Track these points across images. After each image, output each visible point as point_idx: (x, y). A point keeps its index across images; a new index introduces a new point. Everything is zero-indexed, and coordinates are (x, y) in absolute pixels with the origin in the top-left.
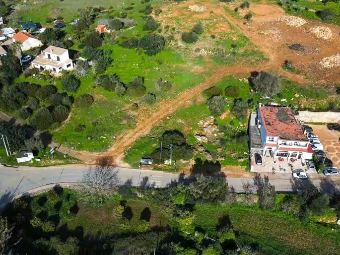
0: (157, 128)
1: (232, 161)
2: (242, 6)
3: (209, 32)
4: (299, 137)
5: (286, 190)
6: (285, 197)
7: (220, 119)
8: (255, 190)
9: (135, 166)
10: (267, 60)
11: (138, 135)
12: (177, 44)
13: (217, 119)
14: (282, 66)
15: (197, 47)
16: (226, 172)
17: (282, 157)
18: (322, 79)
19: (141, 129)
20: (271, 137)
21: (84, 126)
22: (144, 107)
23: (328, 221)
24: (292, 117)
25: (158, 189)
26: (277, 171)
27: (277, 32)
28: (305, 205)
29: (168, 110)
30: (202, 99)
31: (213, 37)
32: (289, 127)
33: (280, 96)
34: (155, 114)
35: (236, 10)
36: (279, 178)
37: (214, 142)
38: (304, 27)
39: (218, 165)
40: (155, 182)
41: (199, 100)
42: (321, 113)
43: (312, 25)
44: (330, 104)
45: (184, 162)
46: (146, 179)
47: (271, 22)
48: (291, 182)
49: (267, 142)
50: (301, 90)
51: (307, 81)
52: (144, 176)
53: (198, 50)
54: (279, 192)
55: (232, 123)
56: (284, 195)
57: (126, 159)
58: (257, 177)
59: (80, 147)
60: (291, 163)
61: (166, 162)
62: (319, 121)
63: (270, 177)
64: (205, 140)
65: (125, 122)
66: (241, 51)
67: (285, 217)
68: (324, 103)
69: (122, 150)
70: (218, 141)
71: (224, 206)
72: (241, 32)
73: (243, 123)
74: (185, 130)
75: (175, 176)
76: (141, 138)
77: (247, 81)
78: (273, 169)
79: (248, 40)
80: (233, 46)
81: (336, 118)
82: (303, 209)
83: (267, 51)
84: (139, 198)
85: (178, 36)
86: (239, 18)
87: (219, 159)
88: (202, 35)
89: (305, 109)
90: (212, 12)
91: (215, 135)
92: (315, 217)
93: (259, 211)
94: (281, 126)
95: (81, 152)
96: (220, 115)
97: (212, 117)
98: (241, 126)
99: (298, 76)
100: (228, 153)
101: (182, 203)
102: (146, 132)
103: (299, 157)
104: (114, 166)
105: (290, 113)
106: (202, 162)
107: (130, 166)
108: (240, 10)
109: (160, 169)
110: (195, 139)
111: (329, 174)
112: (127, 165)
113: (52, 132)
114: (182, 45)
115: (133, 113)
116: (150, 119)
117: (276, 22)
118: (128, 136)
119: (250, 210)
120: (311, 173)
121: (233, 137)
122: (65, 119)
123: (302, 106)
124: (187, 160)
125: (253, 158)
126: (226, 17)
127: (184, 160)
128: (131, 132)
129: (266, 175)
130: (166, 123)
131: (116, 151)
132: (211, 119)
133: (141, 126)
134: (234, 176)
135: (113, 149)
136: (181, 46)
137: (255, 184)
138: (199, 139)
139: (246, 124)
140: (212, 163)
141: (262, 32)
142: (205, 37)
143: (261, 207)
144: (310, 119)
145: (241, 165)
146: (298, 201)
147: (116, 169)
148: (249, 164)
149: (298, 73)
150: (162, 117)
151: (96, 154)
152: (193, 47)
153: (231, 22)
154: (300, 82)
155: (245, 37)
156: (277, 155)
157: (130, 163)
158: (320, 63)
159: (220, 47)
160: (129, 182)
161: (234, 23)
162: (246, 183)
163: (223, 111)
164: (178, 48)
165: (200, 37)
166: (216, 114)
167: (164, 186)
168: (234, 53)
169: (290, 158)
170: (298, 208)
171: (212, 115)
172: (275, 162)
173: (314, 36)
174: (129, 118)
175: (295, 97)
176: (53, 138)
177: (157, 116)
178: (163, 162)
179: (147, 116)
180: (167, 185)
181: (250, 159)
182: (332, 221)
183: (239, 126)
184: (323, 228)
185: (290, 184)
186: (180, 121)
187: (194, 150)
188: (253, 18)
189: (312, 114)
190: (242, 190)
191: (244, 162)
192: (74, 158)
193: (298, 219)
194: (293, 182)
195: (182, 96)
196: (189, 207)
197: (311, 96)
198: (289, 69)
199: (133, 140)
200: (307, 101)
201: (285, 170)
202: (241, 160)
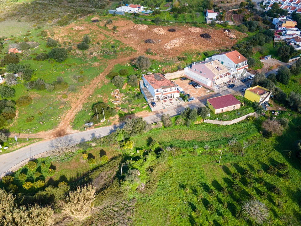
0: (86, 104)
1: (140, 109)
2: (108, 23)
3: (94, 41)
4: (171, 85)
7: (123, 90)
8: (158, 120)
9: (82, 129)
10: (136, 51)
11: (75, 111)
12: (76, 52)
13: (121, 90)
14: (146, 53)
15: (90, 52)
17: (165, 100)
18: (169, 55)
19: (76, 108)
20: (157, 89)
22: (71, 94)
24: (163, 77)
26: (166, 107)
27: (135, 35)
29: (88, 92)
30: (107, 81)
31: (98, 43)
32: (164, 82)
33: (151, 69)
34: (81, 97)
35: (105, 25)
36: (168, 110)
37: (125, 103)
38: (148, 30)
39: (132, 113)
40: (100, 134)
41: (105, 82)
42: (175, 73)
43: (152, 28)
44: (177, 67)
45: (112, 118)
46: (93, 134)
47: (129, 30)
48: (175, 110)
49: (156, 93)
50: (161, 63)
51: (162, 58)
52: (91, 133)
53: (91, 54)
54: (171, 117)
55: (130, 90)
56: (174, 117)
57: (74, 127)
58: (157, 113)
60: (170, 101)
61: (102, 121)
62: (175, 78)
63: (163, 111)
64: (119, 102)
65: (62, 106)
66: (118, 49)
68: (174, 67)
69: (68, 123)
70: (127, 101)
71: (146, 133)
72: (113, 38)
73: (136, 88)
74: (104, 100)
75: (111, 127)
76: (78, 112)
77: (129, 65)
78: (163, 107)
79: (120, 42)
80: (113, 47)
81: (183, 74)
83: (134, 46)
84: (94, 147)
85: (74, 47)
86: (109, 30)
87: (132, 110)
88: (91, 44)
89: (166, 73)
90: (90, 29)
91: (124, 98)
93: (165, 129)
94: (160, 83)
95: (38, 134)
96: (122, 87)
97: (118, 89)
98: (136, 90)
99: (156, 56)
100: (135, 106)
101: (123, 138)
102: (80, 108)
103: (174, 97)
104: (68, 134)
105: (161, 75)
106: (123, 115)
107: (78, 131)
108: (108, 26)
109: (99, 126)
110: (113, 104)
112: (76, 131)
114: (80, 52)
116: (79, 100)
117: (132, 29)
118: (68, 114)
119: (160, 130)
120: (182, 103)
121: (134, 97)
123: (165, 71)
124: (114, 116)
125: (150, 105)
126: (101, 31)
127: (112, 116)
128: (69, 111)
129: (161, 110)
130: (91, 100)
131: (64, 125)
134: (145, 116)
135: (61, 125)
137: (157, 116)
138: (115, 103)
139: (138, 89)
140: (129, 114)
141: (126, 36)
142: (93, 45)
143: (165, 127)
144: (170, 77)
145: (145, 110)
147: (70, 135)
148: (150, 108)
149: (155, 54)
150: (86, 97)
151: (50, 131)
152: (88, 52)
153: (105, 33)
154: (158, 59)
155: (117, 40)
156: (162, 99)
157: (78, 129)
158: (165, 47)
159: (105, 49)
160: (83, 140)
161: (107, 33)
162: (152, 118)
163: (123, 84)
164: (77, 54)
165: (90, 45)
166: (119, 87)
167: (107, 135)
168: (115, 51)
169: (169, 98)
171: (117, 88)
172: (162, 103)
173: (156, 33)
174: (64, 103)
175: (159, 67)
177: (84, 97)
178: (99, 121)
179: (77, 99)
180: (108, 133)
181: (149, 105)
182: (201, 122)
183: (135, 91)
184: (199, 127)
186: (99, 96)
187: (116, 110)
188: (117, 29)
189: (171, 74)
190: (152, 122)
191: (146, 108)
192: (35, 139)
195: (94, 82)
197: (167, 65)
198: (150, 53)
199: (73, 115)
200: (166, 68)
201: (169, 105)
202: (145, 107)
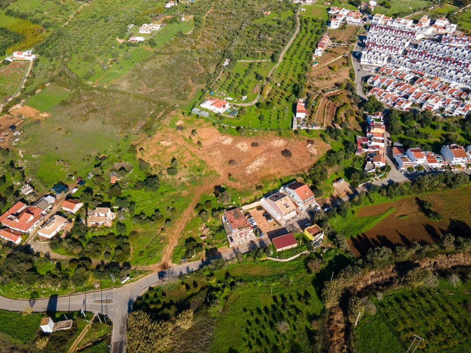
0: (180, 239)
1: (221, 245)
3: (181, 163)
7: (208, 223)
8: (234, 256)
9: (180, 263)
10: (219, 176)
11: (172, 246)
13: (206, 224)
14: (228, 179)
16: (220, 251)
17: (241, 235)
19: (172, 243)
21: (143, 251)
22: (168, 228)
24: (240, 214)
25: (195, 271)
26: (241, 243)
29: (181, 227)
34: (176, 232)
35: (190, 138)
36: (243, 246)
38: (232, 144)
39: (216, 248)
40: (192, 268)
41: (194, 215)
43: (236, 141)
45: (200, 253)
46: (188, 268)
47: (213, 144)
50: (241, 193)
52: (186, 267)
54: (244, 254)
55: (214, 223)
56: (246, 254)
57: (173, 262)
58: (234, 249)
59: (148, 264)
61: (193, 257)
62: (252, 207)
63: (239, 247)
64: (205, 238)
65: (162, 241)
68: (252, 197)
69: (168, 257)
70: (211, 236)
71: (225, 268)
72: (199, 157)
73: (219, 221)
74: (194, 236)
75: (200, 262)
76: (175, 248)
77: (213, 195)
78: (239, 243)
79: (205, 163)
85: (164, 172)
86: (194, 145)
87: (215, 246)
89: (245, 204)
90: (176, 144)
91: (209, 233)
93: (239, 265)
94: (237, 222)
95: (149, 266)
98: (218, 223)
99: (237, 184)
100: (217, 241)
101: (208, 273)
102: (176, 244)
104: (170, 267)
105: (239, 212)
106: (208, 250)
108: (193, 138)
109: (191, 261)
110: (201, 239)
112: (175, 265)
113: (128, 261)
115: (163, 234)
116: (175, 235)
117: (216, 144)
118: (168, 249)
121: (217, 231)
122: (130, 251)
123: (243, 203)
125: (229, 240)
126: (186, 146)
128: (168, 246)
129: (237, 246)
130: (184, 235)
131: (166, 259)
132: (203, 225)
133: (172, 241)
134: (224, 252)
135: (164, 259)
137: (234, 252)
138: (202, 238)
139: (220, 221)
140: (213, 249)
142: (180, 168)
143: (239, 263)
145: (226, 246)
146: (252, 254)
147: (171, 268)
148: (228, 244)
149: (237, 181)
150: (180, 232)
151: (157, 265)
152: (176, 177)
154: (239, 188)
155: (203, 161)
157: (176, 263)
159: (191, 173)
160: (181, 273)
161: (193, 150)
162: (230, 253)
163: (208, 219)
165: (178, 169)
166: (205, 221)
168: (201, 176)
169: (244, 234)
172: (239, 239)
173: (239, 150)
174: (163, 238)
175: (239, 199)
176: (131, 264)
178: (191, 257)
180: (198, 268)
181: (228, 242)
184: (263, 263)
185: (247, 247)
186: (190, 232)
188: (202, 143)
189: (248, 206)
190: (229, 258)
192: (148, 271)
196: (211, 275)
199: (172, 250)
201: (244, 241)
202: (225, 243)
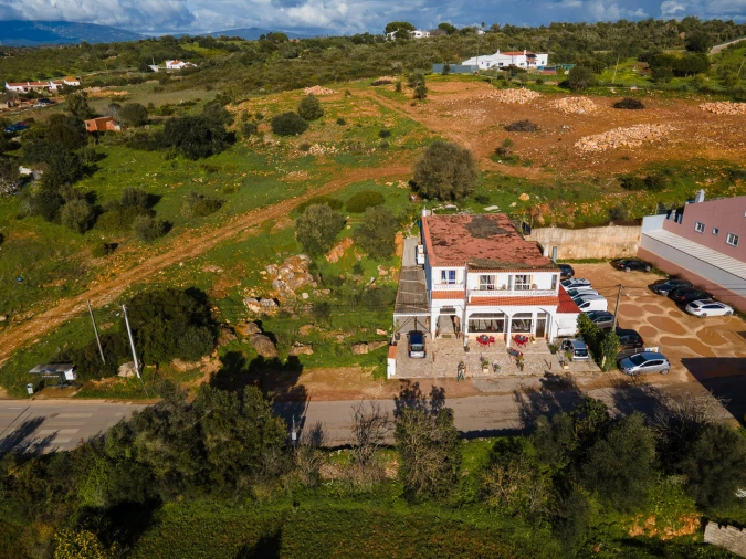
3: (334, 116)
5: (500, 426)
6: (496, 449)
7: (326, 263)
8: (388, 435)
9: (21, 389)
12: (262, 141)
13: (319, 263)
14: (490, 157)
15: (304, 142)
16: (311, 388)
17: (489, 334)
18: (585, 169)
20: (446, 270)
23: (669, 533)
26: (473, 371)
28: (567, 470)
30: (287, 223)
33: (481, 201)
35: (398, 88)
36: (480, 393)
41: (279, 227)
43: (552, 98)
44: (611, 212)
48: (518, 399)
50: (534, 188)
52: (34, 416)
53: (305, 147)
54: (473, 435)
55: (357, 269)
56: (490, 443)
58: (408, 395)
60: (516, 347)
63: (450, 390)
66: (399, 141)
67: (497, 525)
77: (404, 185)
79: (419, 125)
80: (384, 135)
81: (632, 244)
82: (561, 485)
85: (265, 127)
86: (403, 99)
88: (319, 121)
89: (547, 225)
90: (347, 94)
91: (305, 296)
92: (613, 516)
93: (402, 510)
96: (328, 252)
97: (302, 257)
100: (327, 334)
103: (540, 332)
108: (406, 90)
110: (245, 309)
111: (636, 368)
114: (273, 141)
119: (367, 506)
120: (580, 369)
123: (541, 219)
125: (403, 342)
126: (376, 99)
129: (438, 385)
132: (299, 260)
134: (332, 396)
136: (269, 143)
137: (398, 412)
138: (255, 307)
142: (323, 124)
145: (361, 365)
146: (541, 458)
148: (383, 358)
149: (527, 163)
152: (295, 142)
153: (382, 103)
155: (410, 121)
156: (473, 329)
158: (576, 144)
159: (355, 139)
162: (369, 412)
164: (263, 146)
165: (314, 124)
166: (316, 249)
168: (384, 146)
170: (544, 483)
171: (304, 251)
172: (467, 349)
175: (520, 201)
181: (389, 348)
182: (684, 531)
185: (516, 406)
188: (430, 97)
190: (349, 436)
191: (371, 353)
193: (547, 530)
194: (525, 397)
195: (240, 222)
197: (561, 198)
198: (506, 159)
200: (552, 207)
201: (496, 367)
202: (363, 350)
